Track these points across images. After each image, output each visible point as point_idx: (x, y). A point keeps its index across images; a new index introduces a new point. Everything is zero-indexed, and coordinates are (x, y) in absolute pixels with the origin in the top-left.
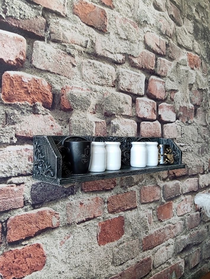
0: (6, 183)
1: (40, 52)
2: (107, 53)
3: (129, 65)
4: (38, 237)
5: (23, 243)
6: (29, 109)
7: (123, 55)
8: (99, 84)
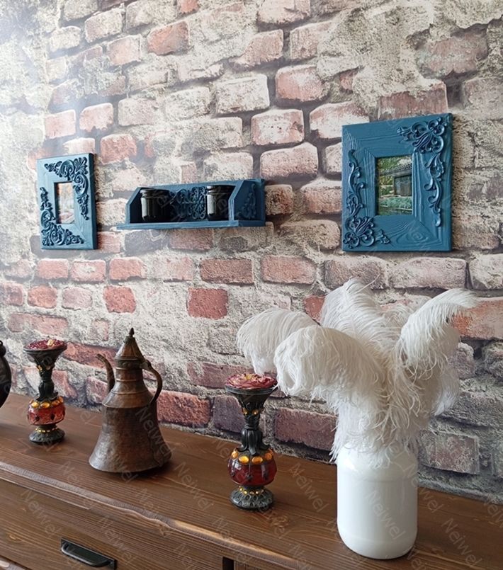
0: (108, 230)
1: (124, 109)
2: (196, 73)
3: (231, 73)
4: (130, 283)
5: (120, 284)
6: (120, 165)
7: (220, 64)
8: (186, 119)
